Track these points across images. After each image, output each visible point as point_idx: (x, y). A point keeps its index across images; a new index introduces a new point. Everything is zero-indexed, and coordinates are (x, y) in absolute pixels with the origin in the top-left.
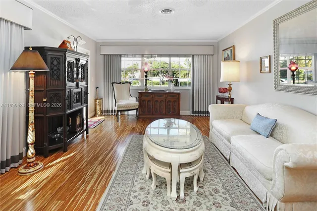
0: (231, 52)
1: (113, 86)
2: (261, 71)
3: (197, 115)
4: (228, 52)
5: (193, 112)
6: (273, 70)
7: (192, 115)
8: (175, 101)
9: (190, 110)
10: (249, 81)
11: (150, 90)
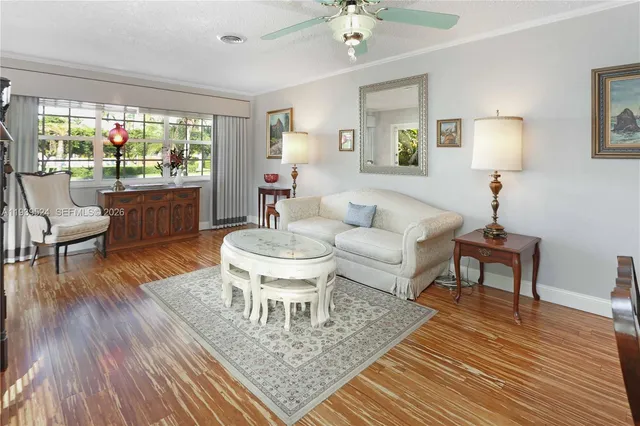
0: (287, 117)
1: (20, 182)
2: (341, 149)
3: (222, 226)
4: (281, 117)
5: (216, 222)
6: (357, 147)
7: (214, 227)
8: (189, 205)
9: (208, 220)
10: (319, 162)
11: (128, 186)
